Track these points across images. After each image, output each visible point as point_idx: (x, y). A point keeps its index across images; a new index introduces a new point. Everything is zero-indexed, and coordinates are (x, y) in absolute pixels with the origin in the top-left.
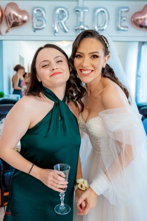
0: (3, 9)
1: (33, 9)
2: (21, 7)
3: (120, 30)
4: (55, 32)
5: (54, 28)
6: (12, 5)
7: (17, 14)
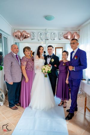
0: (21, 33)
1: (31, 33)
2: (27, 32)
4: (39, 40)
5: (38, 39)
6: (25, 31)
7: (26, 34)
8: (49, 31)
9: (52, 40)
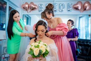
0: (29, 4)
1: (39, 5)
2: (35, 4)
3: (69, 10)
6: (32, 3)
7: (33, 6)
8: (57, 2)
9: (60, 11)
